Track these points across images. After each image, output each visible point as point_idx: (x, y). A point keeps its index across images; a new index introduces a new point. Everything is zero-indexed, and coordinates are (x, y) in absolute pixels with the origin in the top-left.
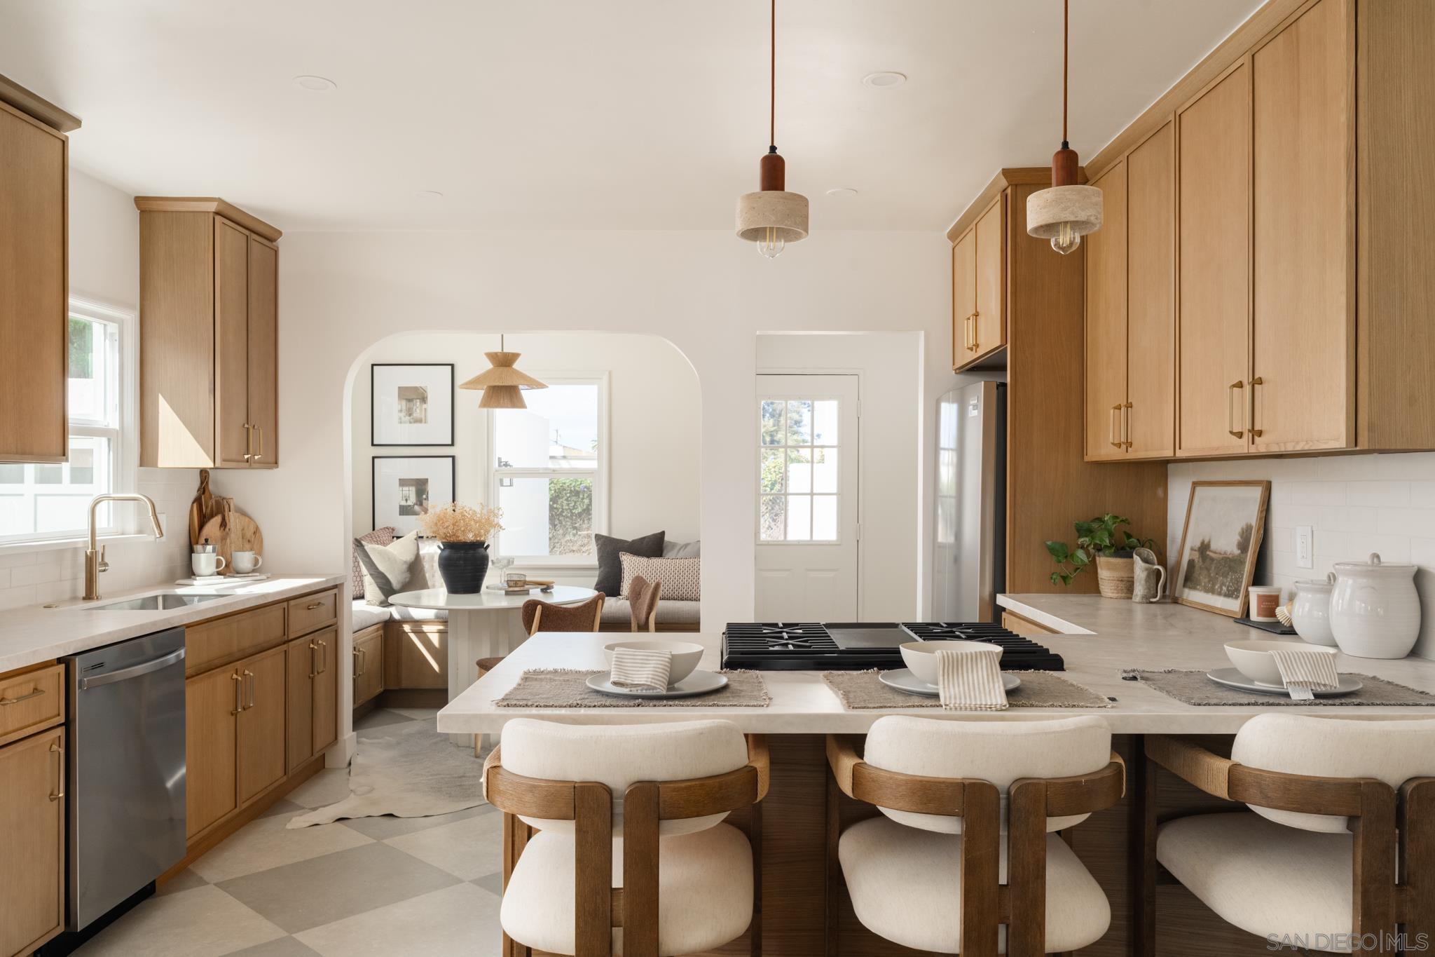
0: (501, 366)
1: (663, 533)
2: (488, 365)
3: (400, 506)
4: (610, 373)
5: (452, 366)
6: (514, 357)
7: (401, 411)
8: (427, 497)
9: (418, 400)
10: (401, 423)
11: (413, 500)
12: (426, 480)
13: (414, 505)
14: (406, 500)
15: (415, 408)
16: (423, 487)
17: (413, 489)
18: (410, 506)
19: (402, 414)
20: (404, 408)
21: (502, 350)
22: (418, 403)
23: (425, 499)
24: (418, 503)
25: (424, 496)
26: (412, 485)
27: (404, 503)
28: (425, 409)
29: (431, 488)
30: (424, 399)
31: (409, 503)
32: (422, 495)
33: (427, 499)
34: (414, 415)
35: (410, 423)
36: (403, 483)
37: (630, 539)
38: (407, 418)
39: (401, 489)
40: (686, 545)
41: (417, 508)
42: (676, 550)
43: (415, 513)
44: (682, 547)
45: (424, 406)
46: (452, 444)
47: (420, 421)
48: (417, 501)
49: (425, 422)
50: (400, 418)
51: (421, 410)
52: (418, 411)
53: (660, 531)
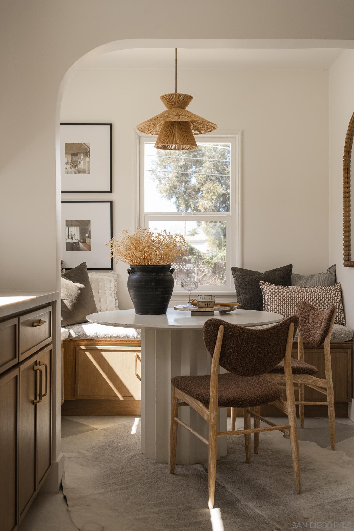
0: (176, 108)
1: (291, 266)
2: (162, 108)
3: (67, 243)
4: (243, 132)
5: (110, 125)
6: (187, 99)
7: (67, 163)
8: (90, 235)
9: (82, 154)
10: (67, 173)
11: (77, 238)
12: (89, 222)
13: (78, 243)
14: (72, 238)
15: (79, 160)
16: (86, 227)
17: (77, 229)
18: (75, 243)
19: (69, 166)
20: (70, 161)
21: (176, 92)
22: (82, 157)
23: (88, 238)
24: (82, 241)
25: (87, 235)
26: (77, 226)
27: (70, 241)
28: (88, 162)
29: (93, 228)
30: (87, 154)
31: (74, 241)
32: (85, 234)
33: (89, 237)
34: (79, 167)
35: (75, 173)
36: (69, 223)
37: (263, 272)
38: (73, 169)
39: (67, 228)
40: (312, 276)
41: (81, 245)
42: (304, 280)
43: (78, 249)
44: (309, 278)
45: (87, 159)
46: (111, 192)
47: (84, 172)
48: (80, 239)
49: (88, 173)
50: (67, 169)
51: (84, 163)
52: (82, 163)
53: (288, 265)
